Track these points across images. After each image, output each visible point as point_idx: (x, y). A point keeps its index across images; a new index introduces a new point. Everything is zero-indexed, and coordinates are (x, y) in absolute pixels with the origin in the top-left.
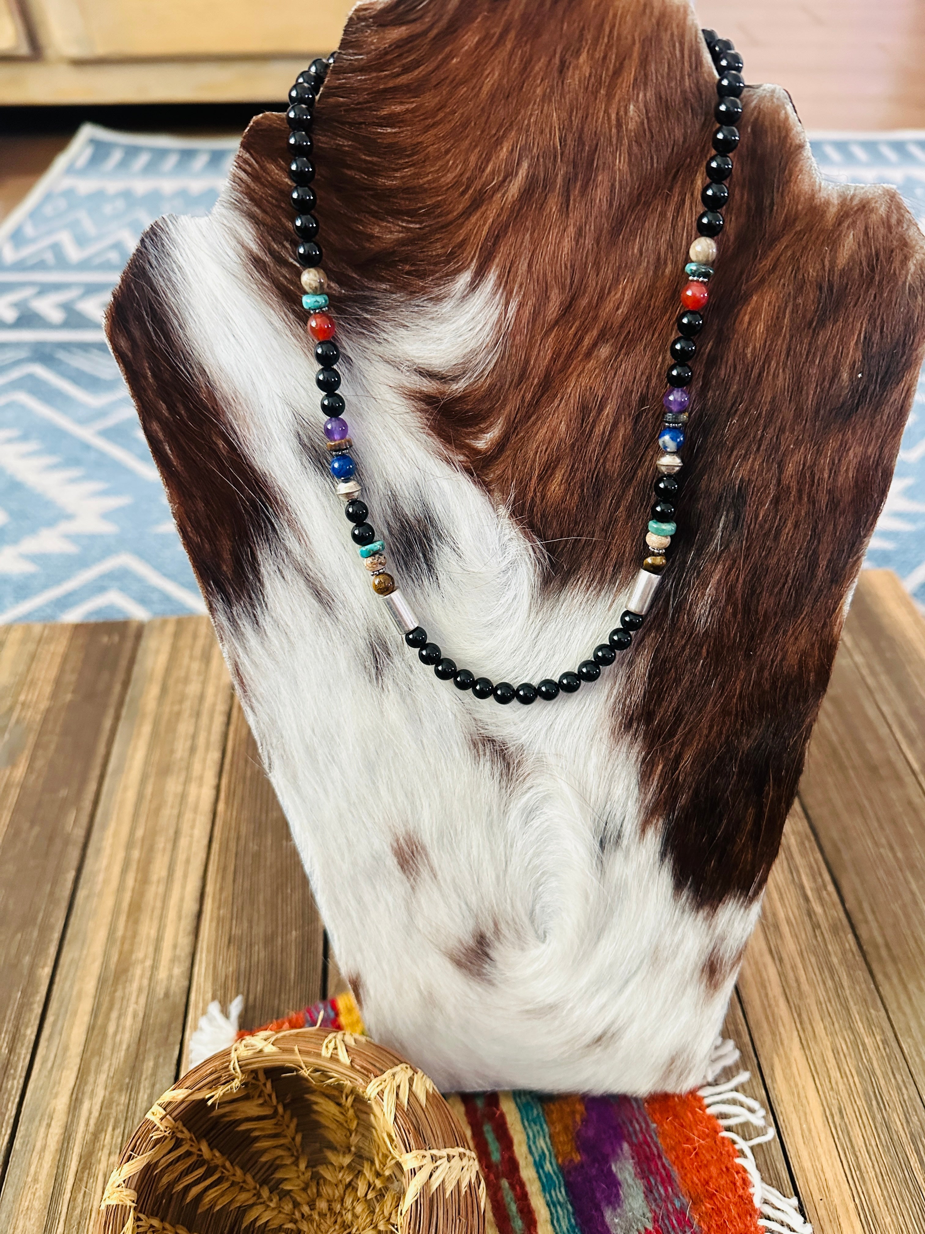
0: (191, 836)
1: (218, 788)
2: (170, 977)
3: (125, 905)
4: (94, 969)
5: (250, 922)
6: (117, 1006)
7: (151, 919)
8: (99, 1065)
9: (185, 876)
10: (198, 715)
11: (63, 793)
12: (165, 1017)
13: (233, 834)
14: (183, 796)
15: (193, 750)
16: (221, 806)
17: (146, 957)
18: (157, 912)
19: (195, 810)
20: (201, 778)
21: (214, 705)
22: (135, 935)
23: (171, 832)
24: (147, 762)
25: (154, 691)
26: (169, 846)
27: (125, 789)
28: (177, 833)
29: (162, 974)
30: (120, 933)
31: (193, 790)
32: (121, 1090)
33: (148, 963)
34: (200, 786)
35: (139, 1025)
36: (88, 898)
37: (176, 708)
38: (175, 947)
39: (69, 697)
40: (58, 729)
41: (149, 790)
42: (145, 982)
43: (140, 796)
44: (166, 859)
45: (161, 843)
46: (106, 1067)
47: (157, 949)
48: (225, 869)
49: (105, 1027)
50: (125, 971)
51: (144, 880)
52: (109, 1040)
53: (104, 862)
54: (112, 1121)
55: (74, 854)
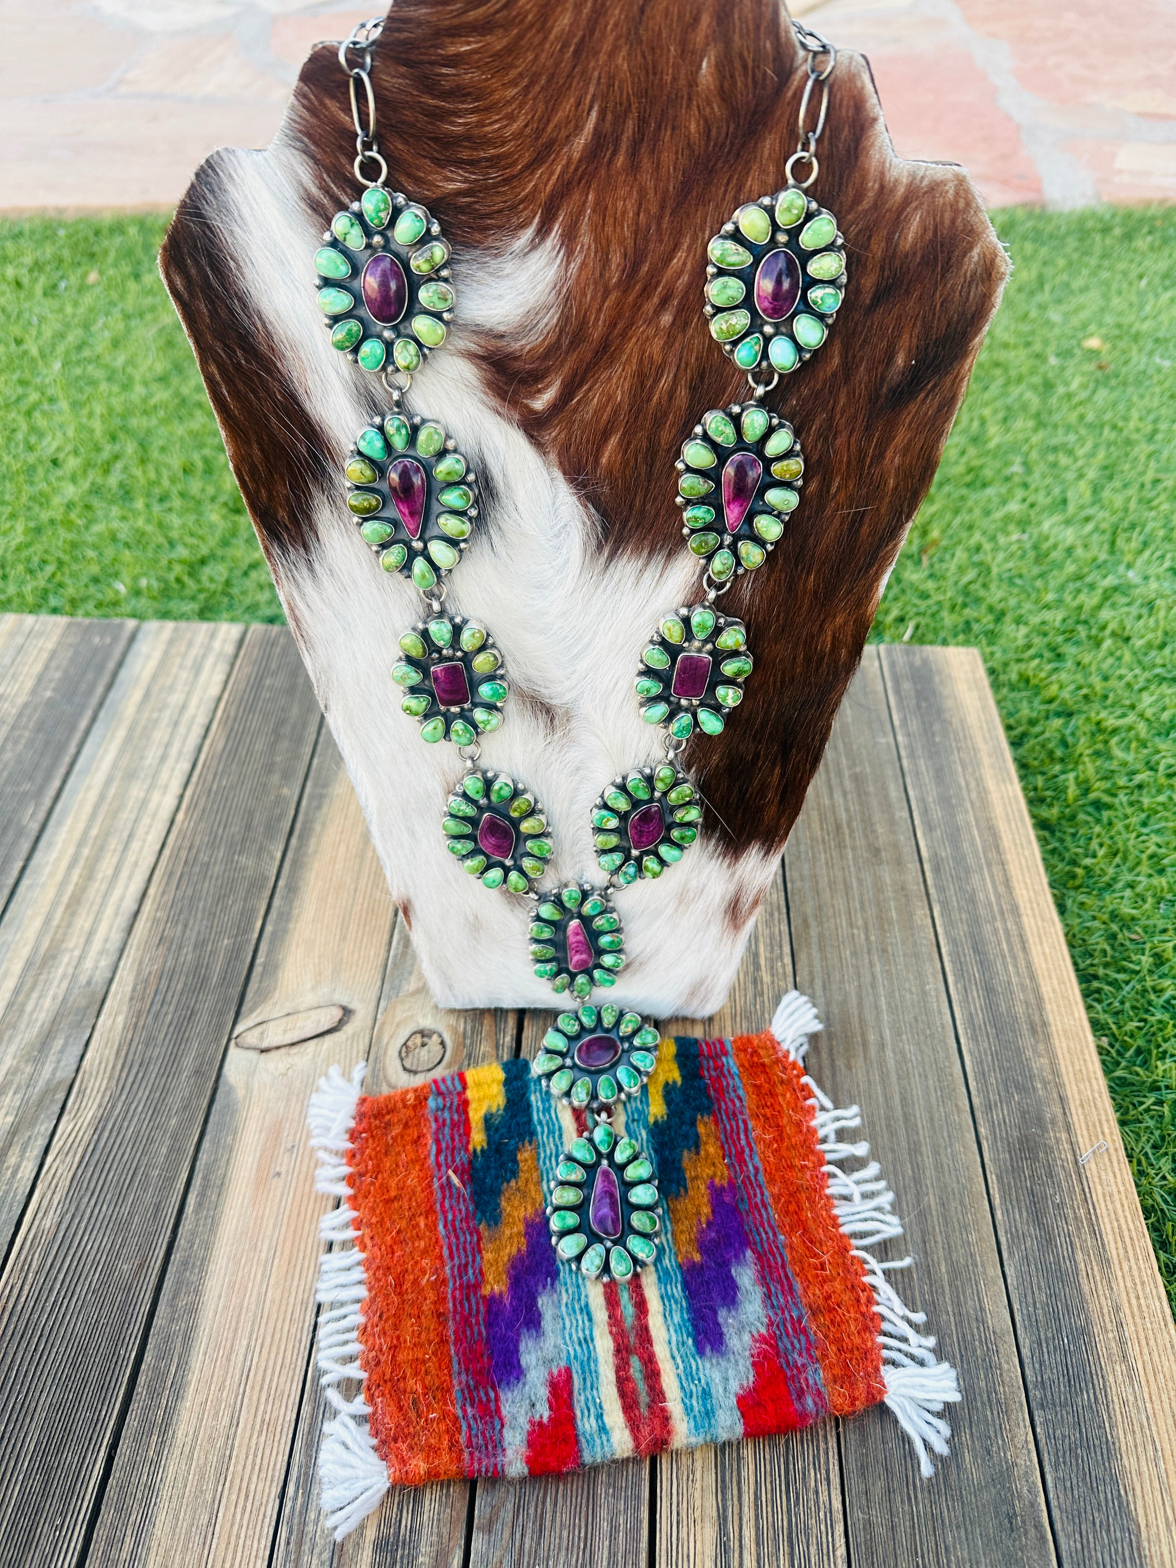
0: (144, 841)
1: (182, 797)
2: (96, 967)
3: (65, 899)
4: (25, 952)
5: (185, 926)
6: (39, 988)
7: (88, 914)
8: (11, 1038)
9: (130, 877)
10: (176, 724)
11: (26, 786)
12: (83, 1003)
13: (187, 844)
14: (144, 803)
15: (163, 758)
16: (180, 816)
17: (75, 947)
18: (95, 908)
19: (154, 817)
20: (166, 787)
21: (194, 717)
22: (69, 925)
23: (125, 834)
24: (115, 766)
25: (137, 695)
26: (120, 848)
27: (88, 788)
28: (131, 836)
29: (88, 964)
30: (55, 923)
31: (156, 796)
32: (27, 1061)
33: (77, 953)
34: (164, 794)
35: (56, 1007)
36: (30, 887)
37: (155, 715)
38: (106, 940)
39: (48, 694)
40: (31, 725)
41: (112, 791)
42: (71, 971)
43: (102, 797)
44: (115, 860)
45: (114, 844)
46: (18, 1039)
47: (88, 941)
48: (171, 874)
49: (24, 1005)
50: (54, 957)
51: (89, 876)
52: (25, 1017)
53: (54, 855)
54: (14, 1086)
55: (26, 846)
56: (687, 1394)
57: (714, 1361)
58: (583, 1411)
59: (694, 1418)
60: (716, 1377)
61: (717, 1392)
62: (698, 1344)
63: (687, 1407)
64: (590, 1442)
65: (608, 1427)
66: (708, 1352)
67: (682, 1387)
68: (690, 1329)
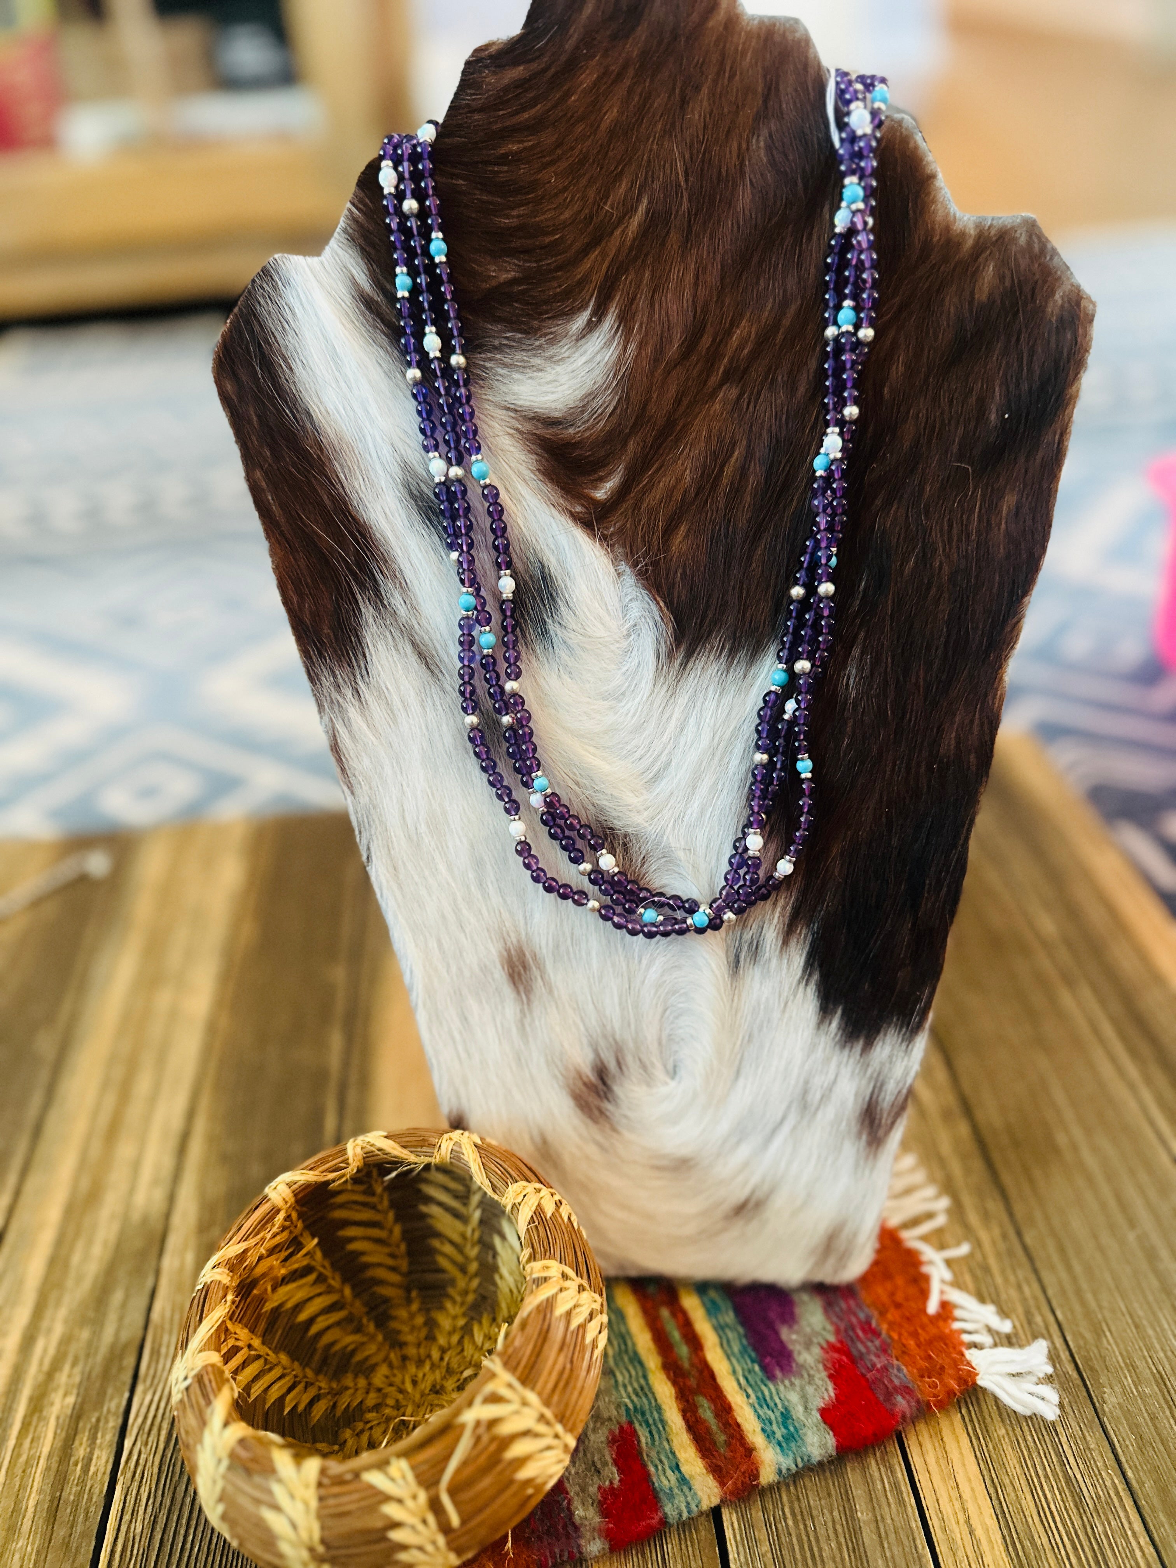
2: (149, 1200)
3: (101, 1130)
6: (85, 1234)
8: (59, 1299)
17: (121, 1181)
29: (140, 1196)
30: (92, 1158)
33: (124, 1187)
35: (110, 1252)
38: (155, 1168)
42: (120, 1208)
46: (66, 1300)
47: (136, 1171)
49: (69, 1257)
52: (74, 1270)
55: (44, 1076)
56: (766, 1421)
57: (787, 1382)
58: (656, 1466)
59: (779, 1444)
60: (794, 1397)
61: (798, 1412)
62: (765, 1368)
63: (769, 1435)
64: (671, 1496)
65: (687, 1476)
66: (778, 1373)
67: (759, 1417)
68: (753, 1354)
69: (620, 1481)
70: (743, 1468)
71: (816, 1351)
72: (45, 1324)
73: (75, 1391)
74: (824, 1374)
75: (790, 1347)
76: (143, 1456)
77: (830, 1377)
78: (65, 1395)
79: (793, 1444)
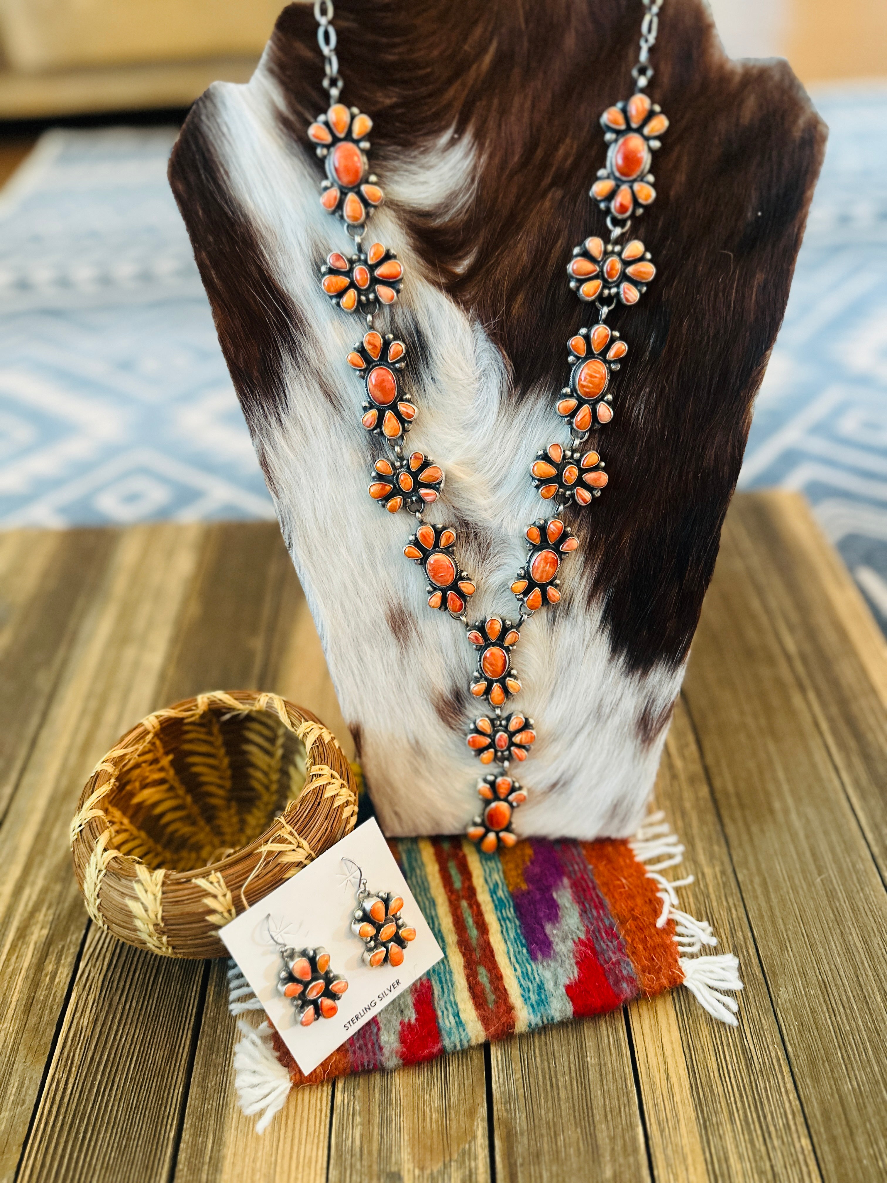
56: (525, 990)
57: (545, 964)
58: (443, 1012)
59: (532, 1006)
60: (548, 975)
61: (550, 985)
62: (531, 952)
63: (526, 999)
64: (450, 1034)
65: (463, 1022)
66: (540, 957)
67: (521, 985)
68: (524, 941)
69: (416, 1019)
70: (504, 1020)
71: (570, 943)
72: (31, 878)
73: (48, 927)
74: (573, 961)
75: (552, 939)
76: (92, 975)
77: (577, 963)
78: (42, 928)
79: (542, 1007)
